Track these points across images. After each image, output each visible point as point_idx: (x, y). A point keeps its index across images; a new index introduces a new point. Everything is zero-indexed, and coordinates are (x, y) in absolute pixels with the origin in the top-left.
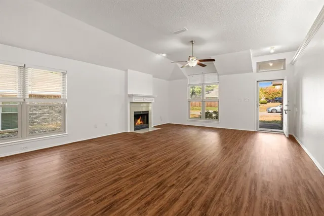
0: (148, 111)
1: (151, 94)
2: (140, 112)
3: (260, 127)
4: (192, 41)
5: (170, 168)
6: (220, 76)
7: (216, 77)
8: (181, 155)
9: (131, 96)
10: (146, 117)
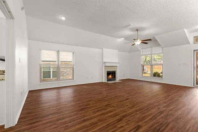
0: (115, 71)
1: (117, 61)
2: (110, 71)
3: (197, 84)
4: (137, 30)
5: (116, 100)
6: (163, 48)
7: (161, 49)
8: (125, 95)
9: (105, 63)
10: (114, 74)
